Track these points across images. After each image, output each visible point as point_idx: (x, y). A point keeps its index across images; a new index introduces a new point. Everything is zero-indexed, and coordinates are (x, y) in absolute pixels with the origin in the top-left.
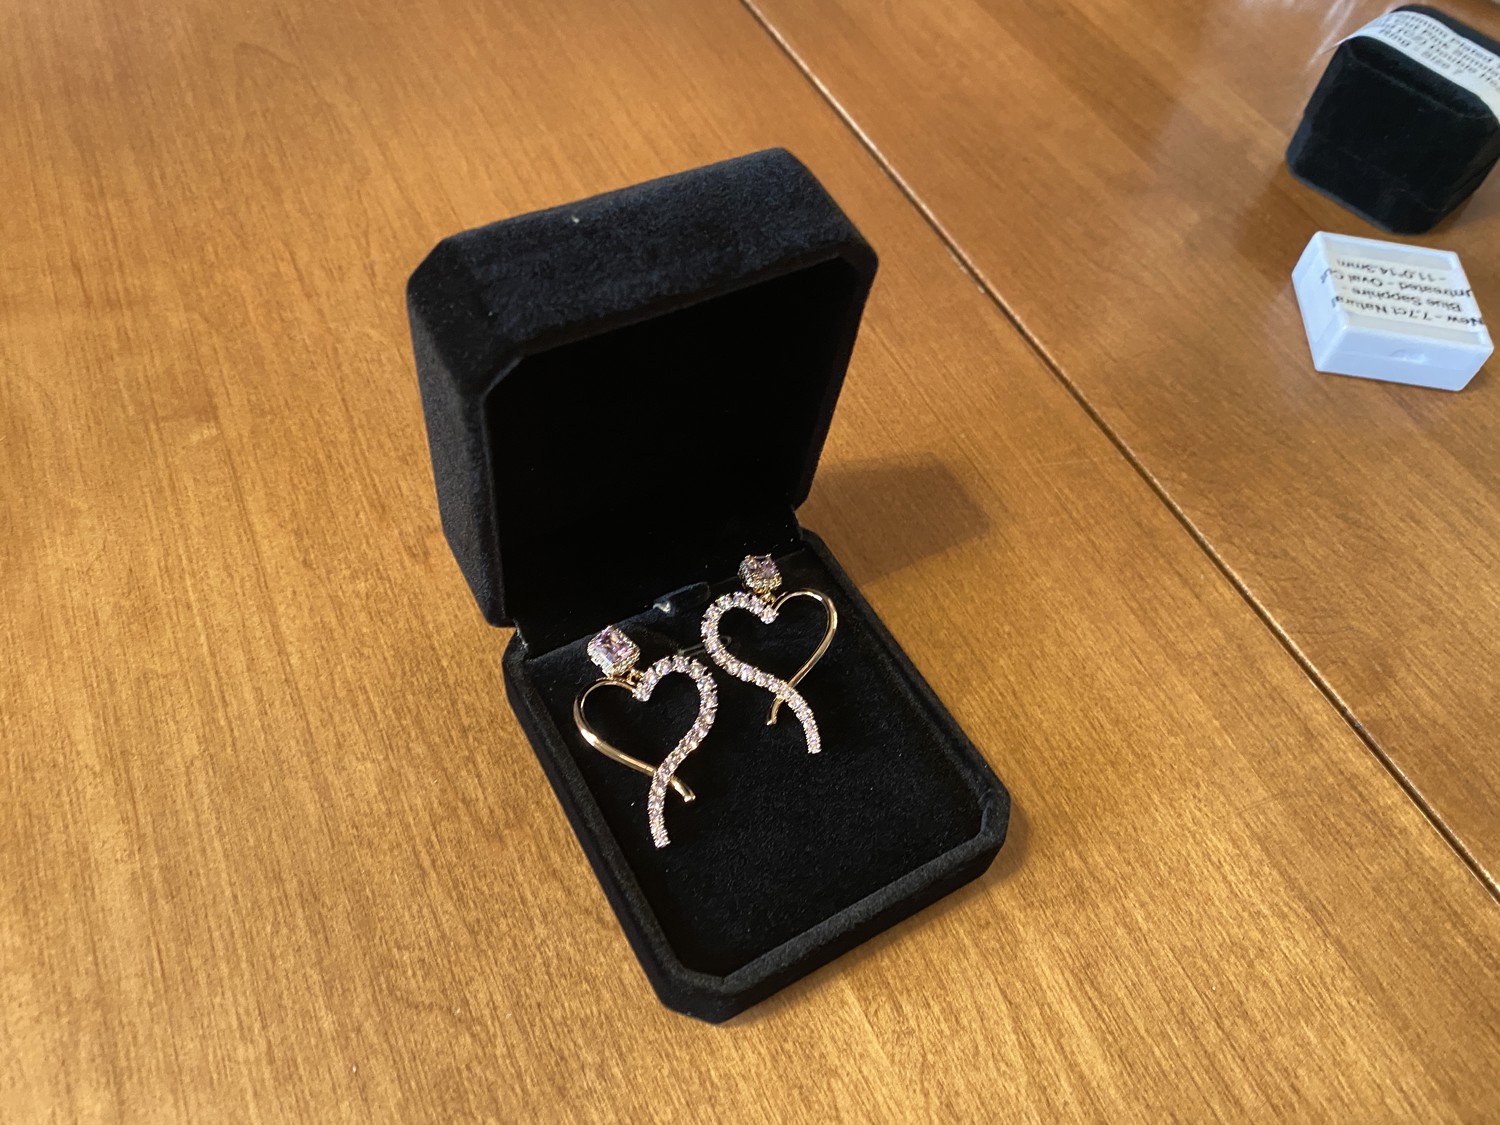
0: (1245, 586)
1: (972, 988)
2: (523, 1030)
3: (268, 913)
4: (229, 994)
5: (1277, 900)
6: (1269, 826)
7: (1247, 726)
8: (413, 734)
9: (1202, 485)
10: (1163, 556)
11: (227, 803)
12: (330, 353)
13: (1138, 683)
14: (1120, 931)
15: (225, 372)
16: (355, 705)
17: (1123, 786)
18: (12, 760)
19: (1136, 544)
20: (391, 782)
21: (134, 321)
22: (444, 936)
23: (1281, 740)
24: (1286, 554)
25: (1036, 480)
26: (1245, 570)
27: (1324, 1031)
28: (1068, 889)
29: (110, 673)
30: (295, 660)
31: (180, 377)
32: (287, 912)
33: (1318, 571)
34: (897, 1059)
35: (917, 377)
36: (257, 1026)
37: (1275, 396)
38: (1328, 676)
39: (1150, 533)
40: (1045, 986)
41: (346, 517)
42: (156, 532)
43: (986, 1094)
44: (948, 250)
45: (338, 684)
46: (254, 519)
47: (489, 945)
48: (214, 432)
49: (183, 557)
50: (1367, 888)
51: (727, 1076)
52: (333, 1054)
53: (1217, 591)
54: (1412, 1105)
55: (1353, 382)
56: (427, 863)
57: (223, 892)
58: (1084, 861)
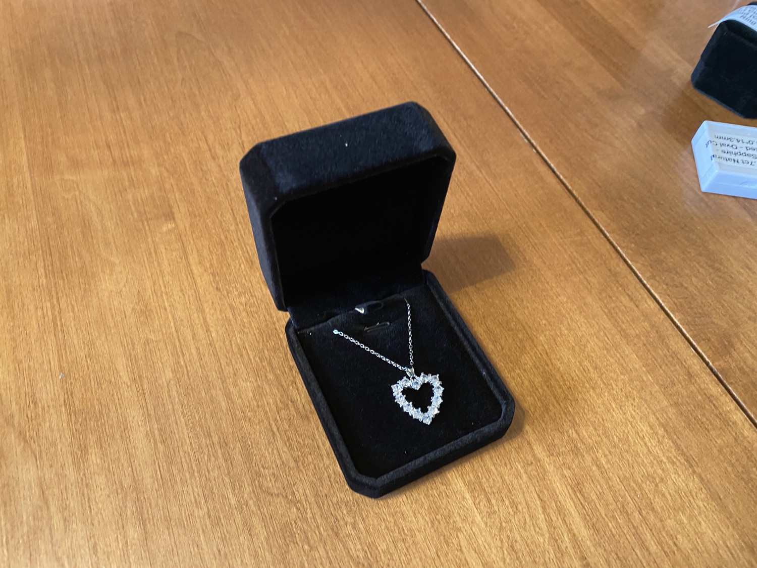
0: (661, 301)
1: (523, 493)
2: (319, 506)
3: (206, 451)
4: (190, 487)
5: (670, 455)
6: (668, 420)
7: (659, 370)
8: (268, 370)
9: (641, 250)
10: (621, 286)
11: (185, 401)
12: (225, 187)
13: (607, 349)
14: (594, 468)
15: (177, 196)
16: (242, 355)
17: (598, 399)
18: (92, 380)
19: (608, 280)
20: (259, 392)
21: (135, 170)
22: (283, 463)
23: (676, 377)
24: (682, 285)
25: (560, 247)
26: (661, 293)
27: (691, 518)
28: (570, 447)
29: (132, 341)
30: (214, 334)
31: (157, 198)
32: (214, 450)
33: (697, 294)
34: (488, 525)
35: (502, 196)
36: (203, 501)
37: (680, 204)
38: (701, 346)
39: (615, 275)
40: (558, 492)
41: (235, 267)
42: (149, 274)
43: (529, 542)
44: (518, 130)
45: (234, 346)
46: (193, 268)
47: (304, 467)
48: (173, 225)
49: (162, 286)
50: (715, 450)
51: (411, 530)
52: (236, 514)
53: (647, 304)
54: (732, 554)
55: (720, 197)
56: (275, 430)
57: (185, 441)
58: (579, 435)
